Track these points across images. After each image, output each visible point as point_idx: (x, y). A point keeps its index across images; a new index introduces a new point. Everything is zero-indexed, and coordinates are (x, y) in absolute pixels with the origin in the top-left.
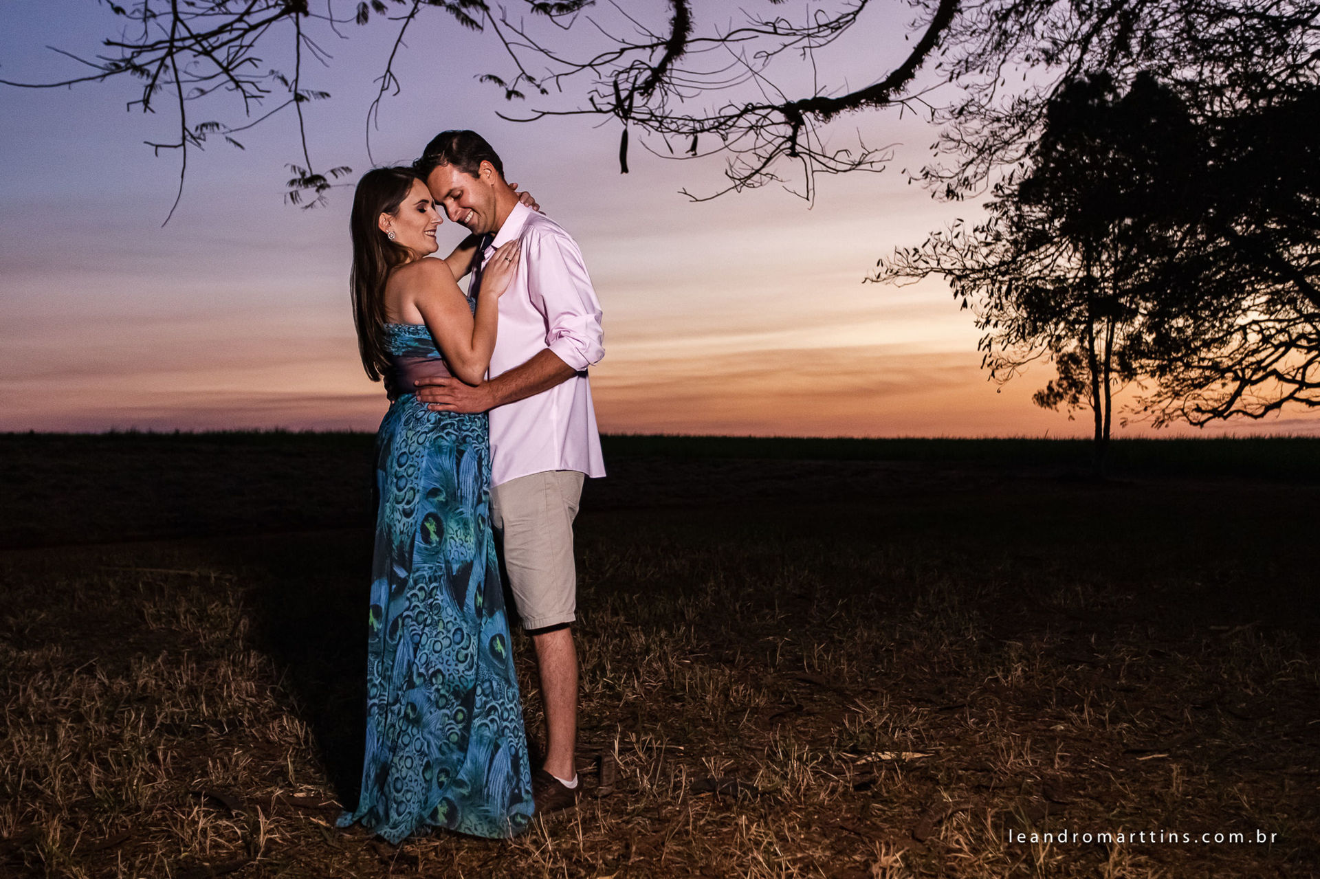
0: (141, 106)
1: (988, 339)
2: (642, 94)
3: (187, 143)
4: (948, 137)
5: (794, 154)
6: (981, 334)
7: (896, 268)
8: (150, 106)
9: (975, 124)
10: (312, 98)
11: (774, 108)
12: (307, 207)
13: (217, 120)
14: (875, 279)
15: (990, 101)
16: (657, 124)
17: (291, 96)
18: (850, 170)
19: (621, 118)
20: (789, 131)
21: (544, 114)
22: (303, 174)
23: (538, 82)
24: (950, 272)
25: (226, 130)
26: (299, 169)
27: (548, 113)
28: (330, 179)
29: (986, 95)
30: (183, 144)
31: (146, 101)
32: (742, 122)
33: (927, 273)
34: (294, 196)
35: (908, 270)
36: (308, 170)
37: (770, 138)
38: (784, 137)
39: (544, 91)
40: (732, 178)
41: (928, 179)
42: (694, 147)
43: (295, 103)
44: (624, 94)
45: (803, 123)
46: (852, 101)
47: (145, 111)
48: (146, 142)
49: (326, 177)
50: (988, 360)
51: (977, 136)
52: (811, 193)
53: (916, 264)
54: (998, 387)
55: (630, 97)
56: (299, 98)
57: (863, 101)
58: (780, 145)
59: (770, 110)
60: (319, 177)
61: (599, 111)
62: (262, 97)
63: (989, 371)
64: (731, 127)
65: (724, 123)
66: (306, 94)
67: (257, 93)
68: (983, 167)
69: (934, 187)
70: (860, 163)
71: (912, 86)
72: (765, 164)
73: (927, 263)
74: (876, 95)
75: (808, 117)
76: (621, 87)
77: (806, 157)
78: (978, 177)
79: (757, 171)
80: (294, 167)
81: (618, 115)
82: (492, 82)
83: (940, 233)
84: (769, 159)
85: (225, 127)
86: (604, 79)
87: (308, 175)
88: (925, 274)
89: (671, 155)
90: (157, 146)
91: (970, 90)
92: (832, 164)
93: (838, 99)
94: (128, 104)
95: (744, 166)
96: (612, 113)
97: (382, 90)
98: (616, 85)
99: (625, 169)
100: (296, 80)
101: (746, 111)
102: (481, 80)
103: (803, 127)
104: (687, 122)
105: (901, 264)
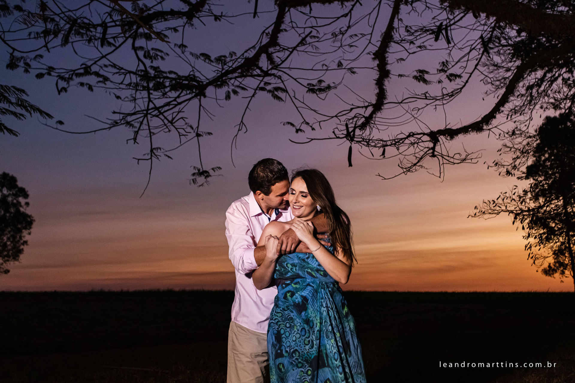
0: (133, 141)
1: (529, 245)
2: (360, 129)
3: (153, 158)
4: (505, 146)
5: (433, 156)
6: (526, 242)
7: (483, 210)
8: (137, 141)
9: (519, 140)
10: (204, 135)
11: (424, 134)
12: (200, 186)
13: (160, 147)
14: (473, 215)
15: (528, 128)
16: (365, 143)
17: (194, 135)
18: (460, 163)
19: (349, 141)
20: (431, 145)
21: (312, 139)
22: (199, 170)
23: (311, 125)
24: (512, 212)
25: (164, 151)
26: (197, 168)
27: (315, 139)
28: (211, 172)
29: (526, 125)
30: (151, 158)
31: (135, 139)
32: (407, 141)
33: (500, 212)
34: (194, 181)
35: (490, 211)
36: (201, 169)
37: (422, 148)
38: (428, 148)
39: (313, 129)
40: (402, 168)
41: (497, 167)
42: (384, 153)
43: (196, 138)
44: (351, 130)
45: (439, 141)
46: (465, 130)
47: (134, 143)
48: (133, 158)
49: (209, 171)
50: (531, 256)
51: (520, 145)
52: (442, 174)
53: (495, 208)
54: (537, 269)
55: (354, 131)
56: (198, 135)
57: (470, 130)
58: (427, 152)
59: (422, 135)
60: (206, 172)
61: (339, 138)
62: (187, 135)
63: (532, 261)
64: (401, 143)
65: (398, 142)
66: (201, 134)
67: (185, 133)
68: (524, 159)
69: (500, 170)
70: (465, 159)
71: (494, 122)
72: (418, 162)
73: (500, 207)
74: (477, 127)
75: (442, 138)
76: (349, 126)
77: (440, 158)
78: (521, 165)
79: (415, 165)
80: (195, 167)
81: (348, 139)
82: (289, 125)
83: (506, 193)
84: (421, 158)
85: (163, 149)
86: (342, 123)
87: (201, 171)
88: (498, 213)
89: (372, 158)
90: (139, 160)
91: (517, 123)
92: (452, 160)
93: (457, 129)
94: (127, 140)
95: (409, 162)
96: (345, 139)
97: (239, 131)
98: (347, 125)
99: (350, 165)
100: (198, 127)
101: (409, 136)
102: (284, 124)
103: (439, 143)
104: (380, 142)
105: (486, 208)
